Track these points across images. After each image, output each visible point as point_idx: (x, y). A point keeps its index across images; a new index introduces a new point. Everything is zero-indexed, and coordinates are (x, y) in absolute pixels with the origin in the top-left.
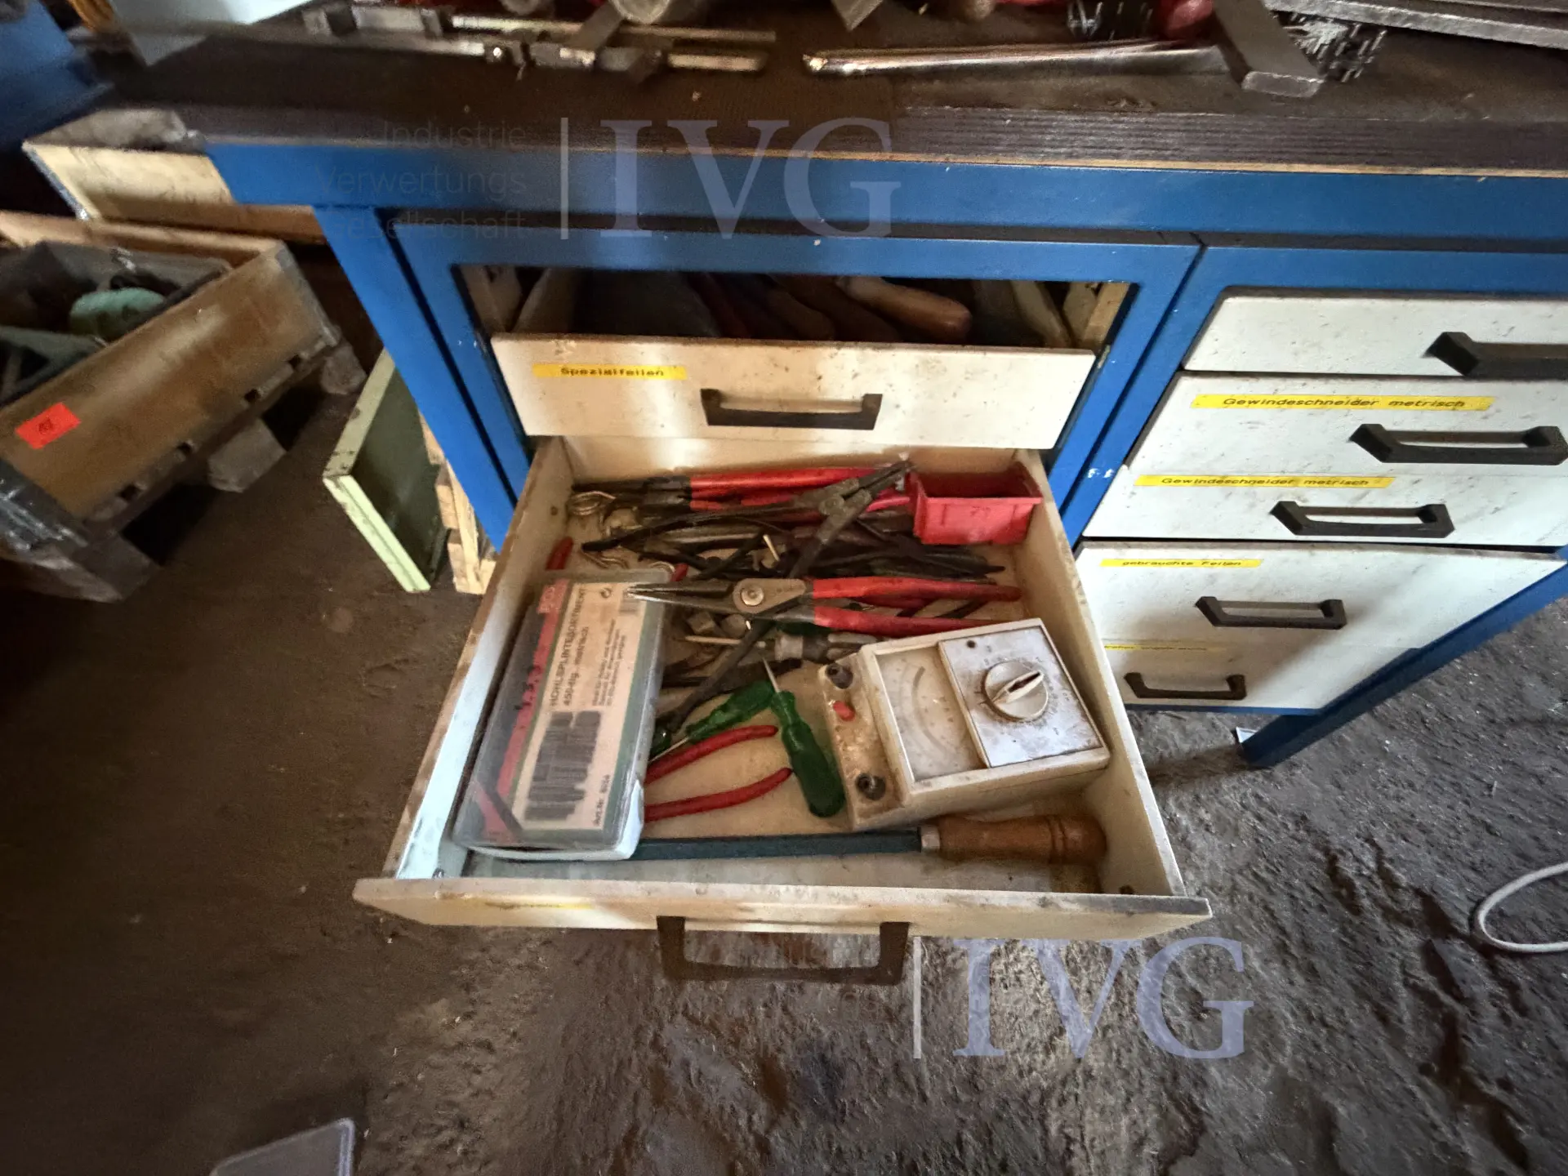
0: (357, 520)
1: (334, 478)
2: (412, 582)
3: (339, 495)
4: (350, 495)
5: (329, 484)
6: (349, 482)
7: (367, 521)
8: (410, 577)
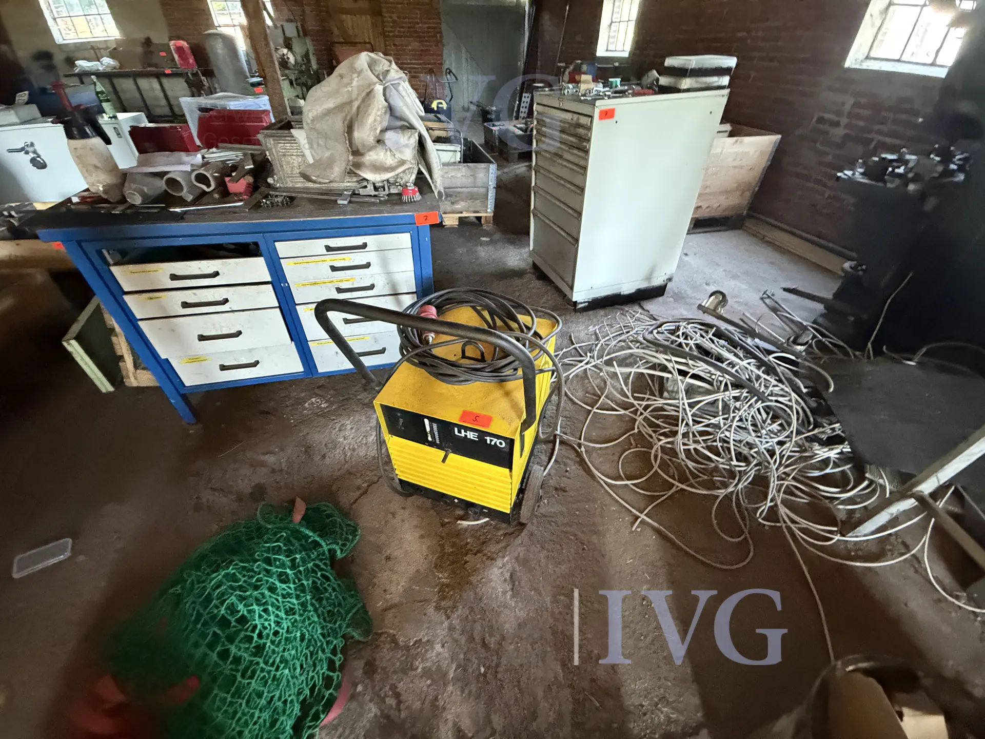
0: (78, 359)
1: (67, 341)
2: (106, 389)
3: (69, 348)
4: (74, 348)
5: (65, 344)
6: (73, 342)
7: (82, 359)
8: (104, 385)
